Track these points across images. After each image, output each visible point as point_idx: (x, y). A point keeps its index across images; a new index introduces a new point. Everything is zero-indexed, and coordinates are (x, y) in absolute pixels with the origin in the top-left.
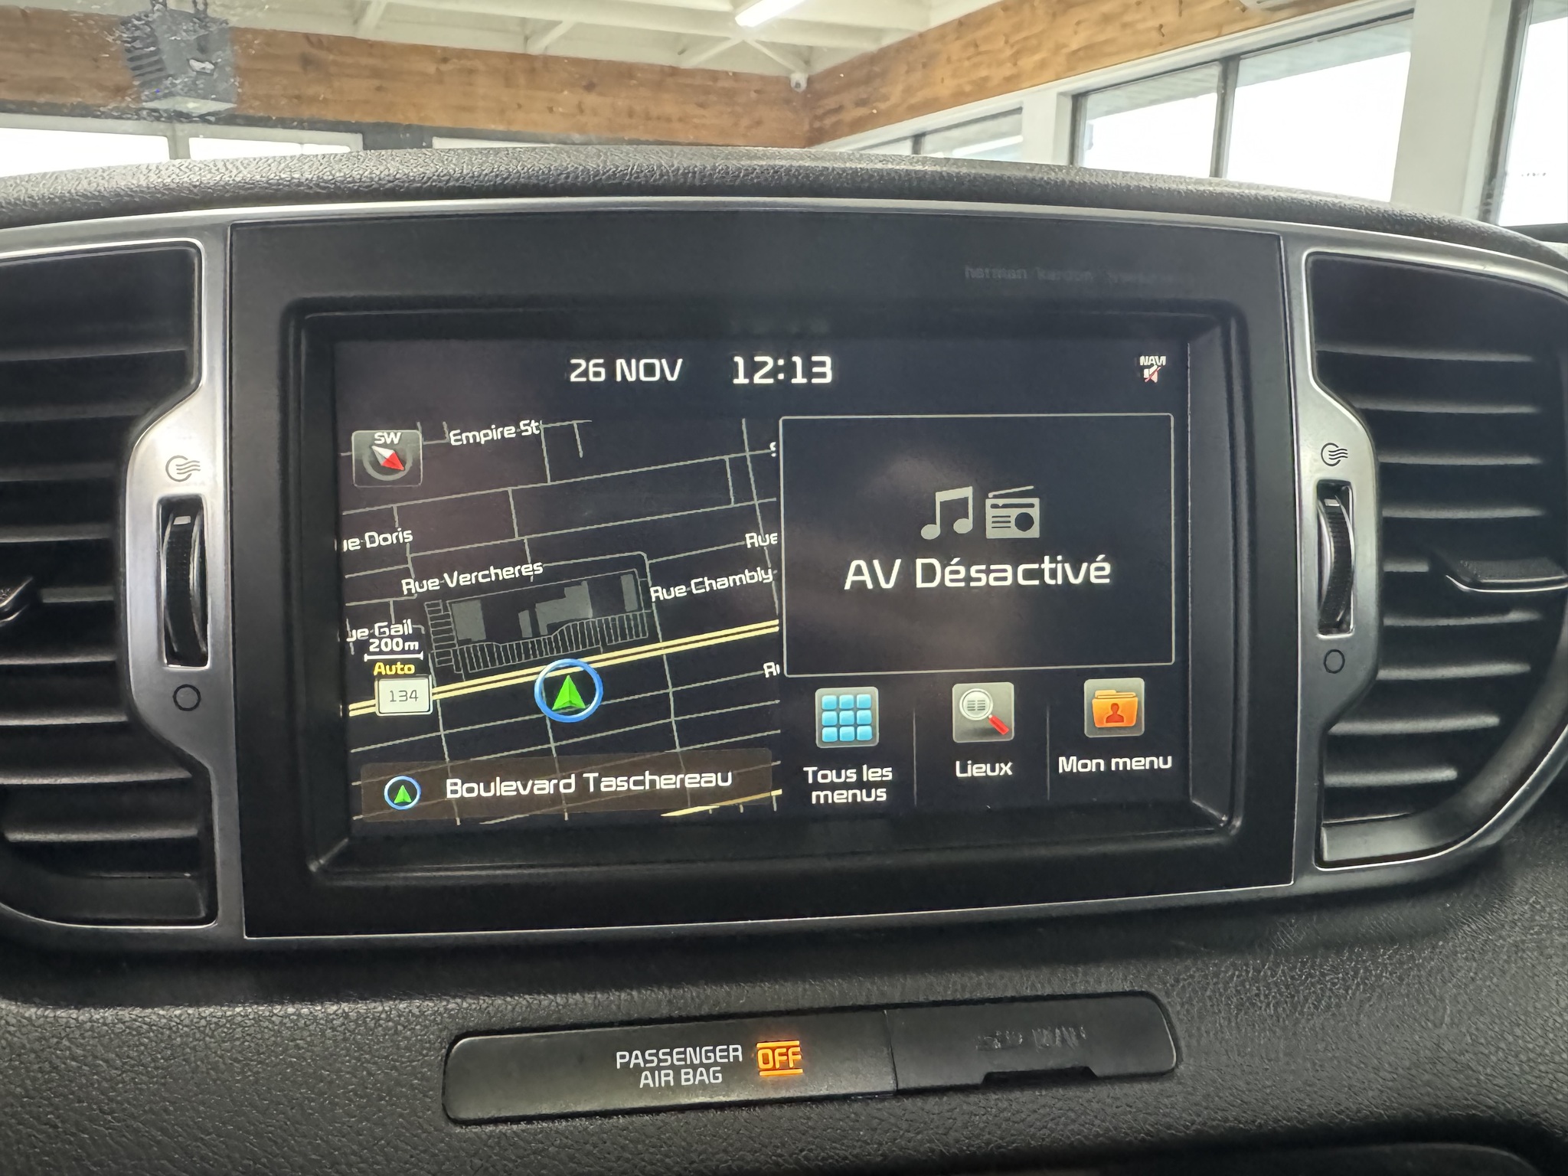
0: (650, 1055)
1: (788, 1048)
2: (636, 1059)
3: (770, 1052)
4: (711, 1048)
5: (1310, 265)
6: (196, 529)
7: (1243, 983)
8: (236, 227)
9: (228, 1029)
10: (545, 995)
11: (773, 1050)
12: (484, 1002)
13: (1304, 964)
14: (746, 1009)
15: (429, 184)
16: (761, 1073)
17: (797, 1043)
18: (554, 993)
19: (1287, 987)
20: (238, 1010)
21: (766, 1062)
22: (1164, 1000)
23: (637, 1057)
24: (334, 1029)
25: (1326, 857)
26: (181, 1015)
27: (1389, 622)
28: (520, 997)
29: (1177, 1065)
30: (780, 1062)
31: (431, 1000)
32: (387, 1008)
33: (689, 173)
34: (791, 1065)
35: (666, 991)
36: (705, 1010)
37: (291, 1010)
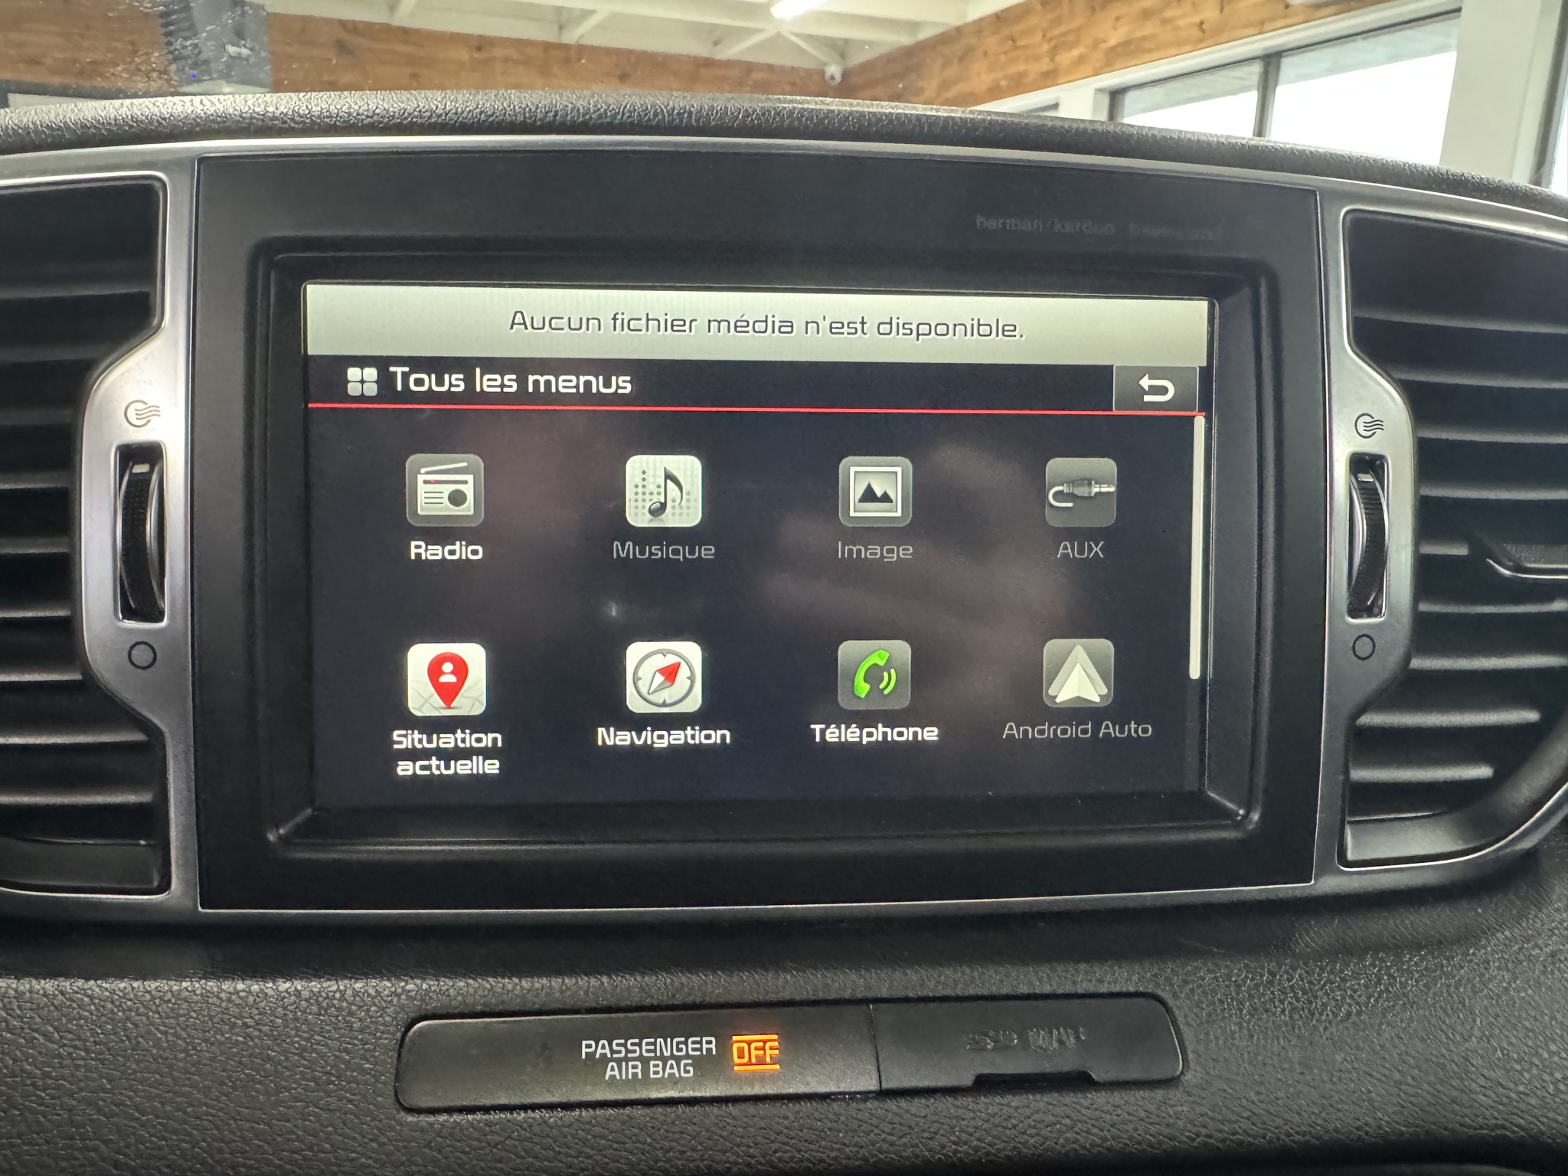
0: (618, 1045)
1: (765, 1042)
2: (602, 1048)
3: (745, 1046)
4: (683, 1039)
5: (1348, 224)
6: (155, 477)
7: (1257, 986)
8: (205, 161)
9: (174, 1004)
10: (510, 978)
11: (749, 1043)
12: (445, 984)
13: (1322, 969)
14: (722, 1000)
15: (409, 119)
16: (736, 1068)
17: (775, 1037)
18: (520, 977)
19: (1305, 993)
20: (184, 984)
21: (741, 1057)
22: (1171, 1002)
23: (603, 1047)
24: (285, 1008)
25: (1350, 856)
26: (125, 988)
27: (1424, 607)
28: (483, 979)
29: (1182, 1072)
30: (757, 1056)
31: (389, 980)
32: (342, 988)
33: (685, 112)
34: (768, 1060)
35: (638, 978)
36: (679, 999)
37: (240, 986)
